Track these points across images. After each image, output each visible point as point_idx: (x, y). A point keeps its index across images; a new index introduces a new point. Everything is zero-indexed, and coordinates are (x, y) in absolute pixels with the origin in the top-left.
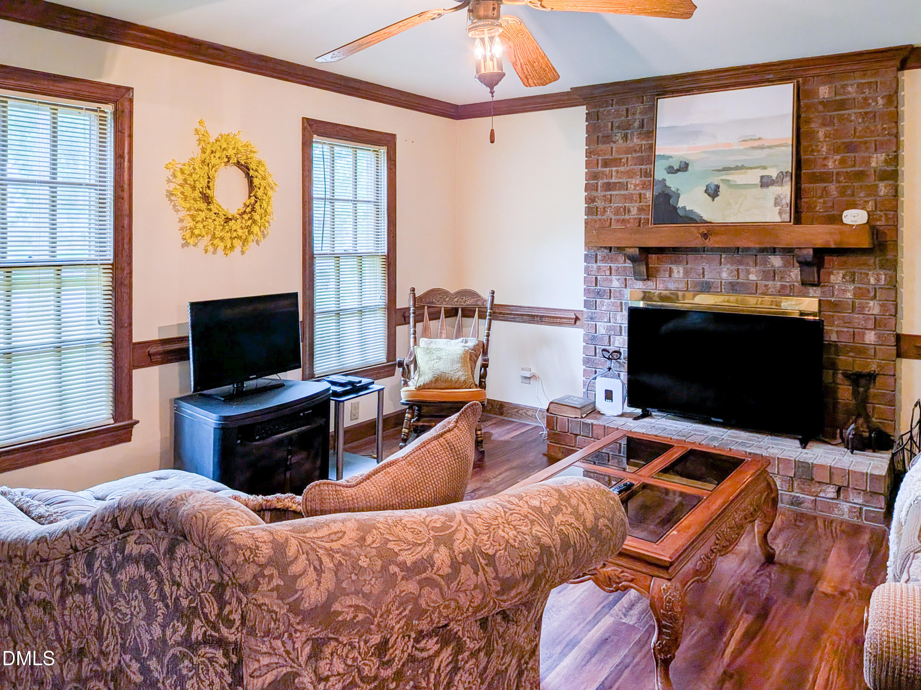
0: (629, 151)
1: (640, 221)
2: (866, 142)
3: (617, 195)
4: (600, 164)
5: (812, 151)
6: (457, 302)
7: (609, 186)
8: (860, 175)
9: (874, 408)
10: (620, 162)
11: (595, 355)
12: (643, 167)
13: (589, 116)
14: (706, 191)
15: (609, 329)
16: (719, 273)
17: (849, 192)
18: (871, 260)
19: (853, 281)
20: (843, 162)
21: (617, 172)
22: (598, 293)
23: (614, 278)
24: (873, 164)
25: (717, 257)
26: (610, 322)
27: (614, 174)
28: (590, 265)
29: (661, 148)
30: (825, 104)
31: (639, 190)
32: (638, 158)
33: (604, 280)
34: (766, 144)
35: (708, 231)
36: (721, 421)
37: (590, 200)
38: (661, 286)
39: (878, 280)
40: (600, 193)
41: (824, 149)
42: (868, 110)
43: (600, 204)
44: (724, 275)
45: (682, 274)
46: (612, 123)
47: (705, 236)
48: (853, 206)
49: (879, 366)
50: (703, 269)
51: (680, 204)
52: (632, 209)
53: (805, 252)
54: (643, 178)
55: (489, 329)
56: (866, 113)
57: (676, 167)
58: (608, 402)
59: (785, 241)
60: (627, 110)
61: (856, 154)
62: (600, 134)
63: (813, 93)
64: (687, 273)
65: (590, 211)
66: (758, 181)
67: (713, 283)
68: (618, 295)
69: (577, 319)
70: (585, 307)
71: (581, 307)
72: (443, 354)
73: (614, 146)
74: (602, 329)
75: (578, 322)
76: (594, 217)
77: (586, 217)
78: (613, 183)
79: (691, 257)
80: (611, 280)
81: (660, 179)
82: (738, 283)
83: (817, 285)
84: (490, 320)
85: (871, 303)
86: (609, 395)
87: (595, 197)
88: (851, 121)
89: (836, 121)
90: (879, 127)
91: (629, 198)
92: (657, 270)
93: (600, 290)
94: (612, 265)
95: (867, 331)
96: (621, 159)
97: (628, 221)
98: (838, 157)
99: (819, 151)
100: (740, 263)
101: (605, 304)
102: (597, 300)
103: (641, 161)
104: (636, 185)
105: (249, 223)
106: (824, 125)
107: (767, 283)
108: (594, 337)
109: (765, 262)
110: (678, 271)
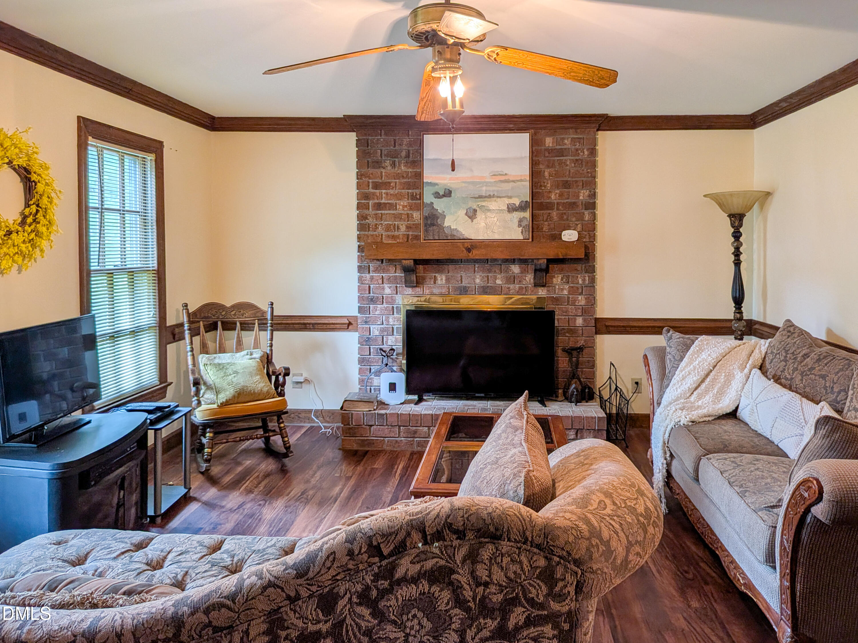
0: (398, 176)
1: (408, 238)
2: (576, 182)
3: (387, 214)
4: (371, 186)
5: (541, 186)
6: (235, 315)
7: (379, 206)
8: (573, 205)
9: (582, 372)
10: (390, 186)
11: (370, 355)
12: (410, 191)
13: (359, 143)
14: (466, 214)
15: (382, 330)
16: (474, 279)
17: (565, 217)
18: (579, 267)
19: (568, 282)
20: (561, 195)
21: (387, 194)
22: (372, 300)
23: (386, 286)
24: (581, 198)
25: (471, 266)
26: (383, 324)
27: (384, 195)
28: (363, 275)
29: (429, 176)
30: (550, 151)
31: (406, 211)
32: (405, 183)
33: (377, 288)
34: (511, 179)
35: (472, 246)
36: (482, 395)
37: (361, 217)
38: (428, 291)
39: (584, 280)
40: (371, 211)
41: (549, 185)
42: (578, 158)
43: (371, 221)
44: (478, 281)
45: (444, 281)
46: (381, 151)
47: (469, 250)
48: (568, 228)
49: (585, 341)
50: (461, 276)
51: (446, 224)
52: (401, 227)
53: (541, 261)
54: (410, 201)
55: (272, 340)
56: (577, 160)
57: (442, 193)
58: (393, 394)
59: (529, 253)
60: (395, 140)
61: (570, 190)
62: (369, 160)
63: (543, 142)
64: (448, 280)
65: (361, 227)
66: (505, 208)
67: (469, 287)
68: (390, 300)
69: (350, 324)
70: (359, 312)
71: (355, 313)
72: (238, 368)
73: (383, 171)
74: (375, 331)
75: (350, 327)
76: (366, 233)
77: (358, 233)
78: (384, 203)
79: (451, 267)
80: (383, 289)
81: (429, 202)
82: (488, 287)
83: (544, 286)
84: (272, 331)
85: (580, 298)
86: (392, 387)
87: (366, 215)
88: (567, 166)
89: (556, 164)
90: (585, 171)
91: (398, 217)
92: (424, 278)
93: (373, 297)
94: (384, 275)
95: (577, 318)
96: (390, 183)
97: (398, 237)
98: (558, 191)
99: (545, 186)
100: (490, 271)
101: (378, 309)
102: (371, 306)
103: (408, 186)
104: (404, 206)
105: (33, 235)
106: (548, 167)
107: (509, 286)
108: (368, 338)
109: (507, 271)
110: (441, 279)
